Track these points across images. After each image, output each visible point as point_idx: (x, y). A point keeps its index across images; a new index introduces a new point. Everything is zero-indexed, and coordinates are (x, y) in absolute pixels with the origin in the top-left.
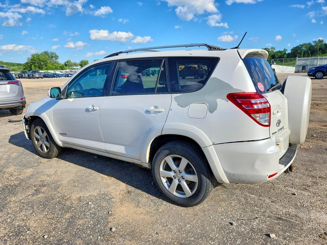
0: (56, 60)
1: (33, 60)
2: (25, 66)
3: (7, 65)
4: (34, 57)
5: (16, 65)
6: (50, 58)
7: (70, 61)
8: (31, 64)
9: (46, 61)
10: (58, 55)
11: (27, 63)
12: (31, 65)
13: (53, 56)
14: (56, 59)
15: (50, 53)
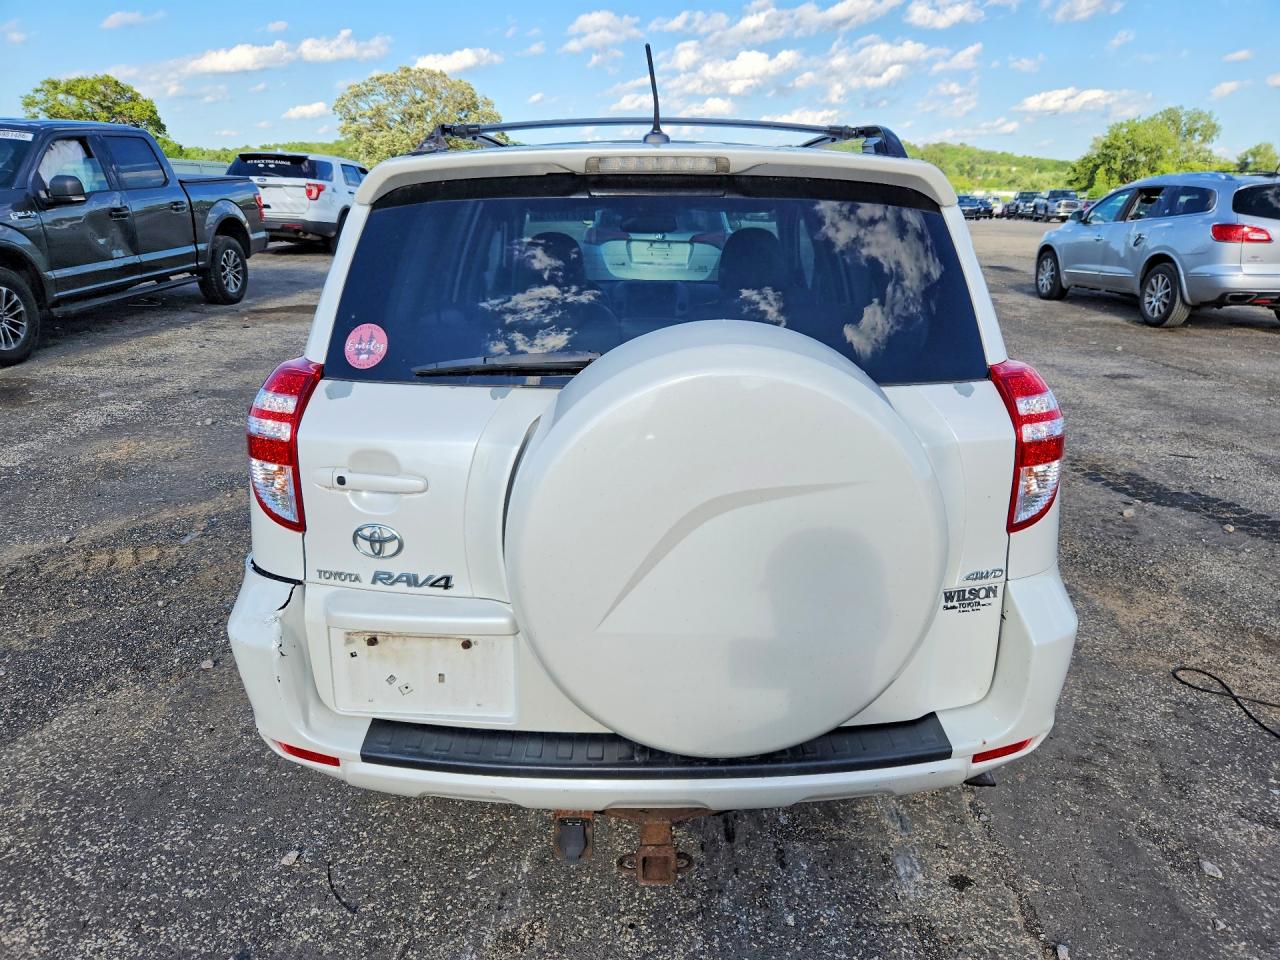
0: (1204, 145)
1: (1108, 147)
2: (1075, 170)
3: (1020, 168)
4: (1116, 137)
5: (1050, 167)
6: (1181, 138)
7: (1268, 147)
8: (1099, 161)
9: (1158, 148)
10: (1218, 123)
11: (1087, 160)
12: (1097, 167)
13: (1199, 125)
14: (1204, 140)
15: (1186, 114)
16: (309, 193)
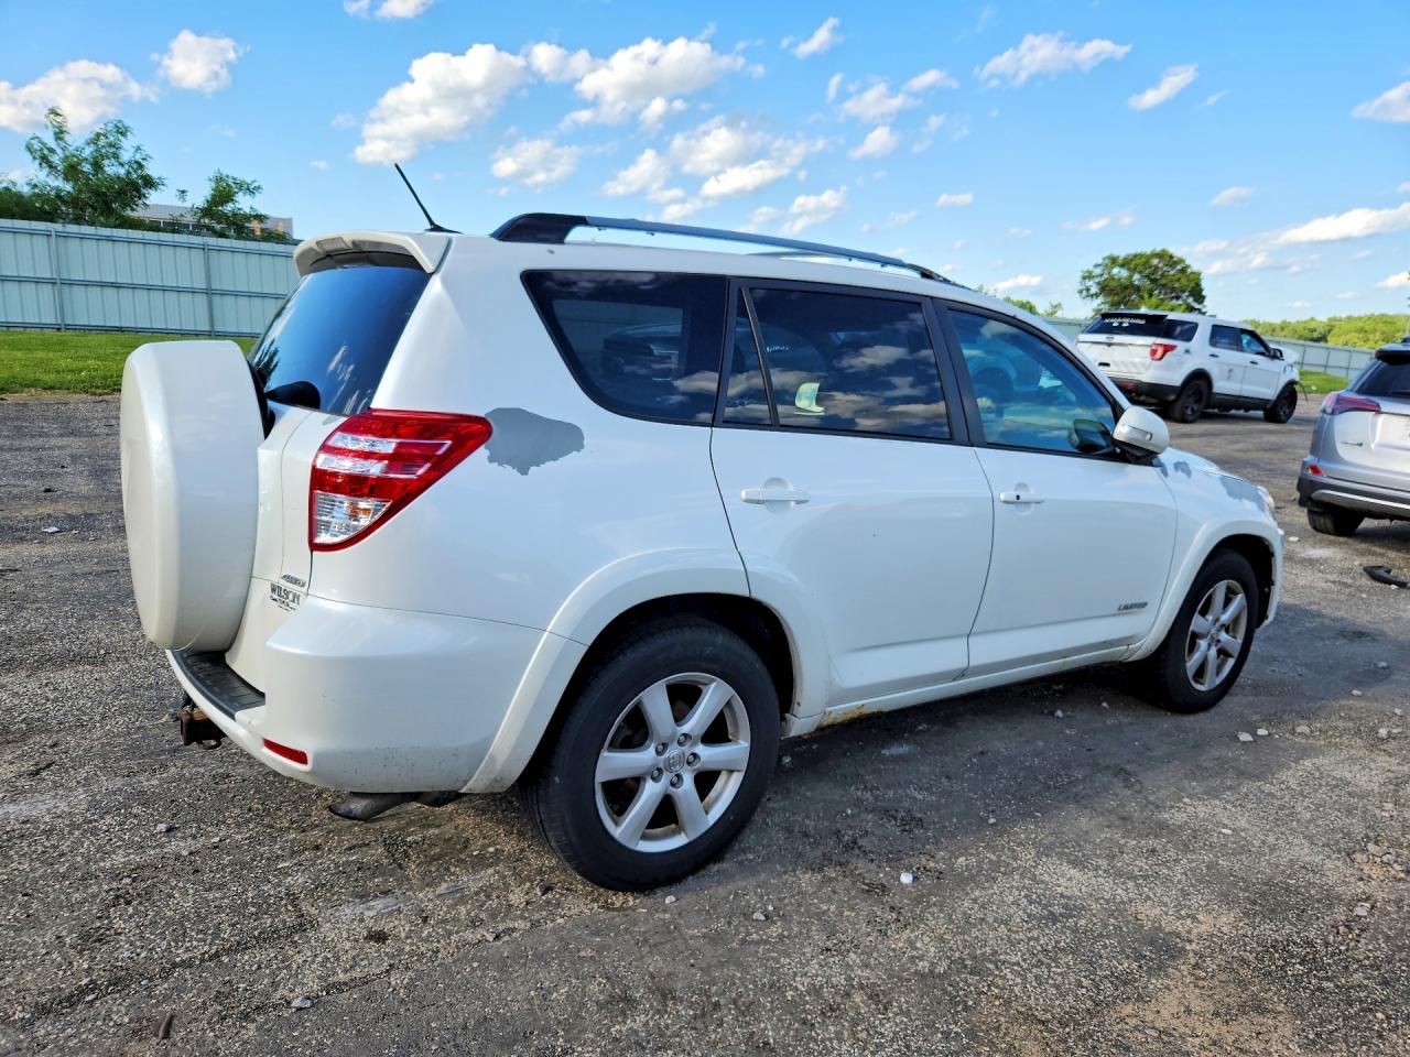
16: (1154, 352)
